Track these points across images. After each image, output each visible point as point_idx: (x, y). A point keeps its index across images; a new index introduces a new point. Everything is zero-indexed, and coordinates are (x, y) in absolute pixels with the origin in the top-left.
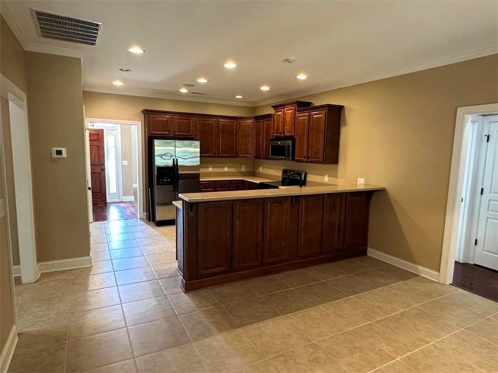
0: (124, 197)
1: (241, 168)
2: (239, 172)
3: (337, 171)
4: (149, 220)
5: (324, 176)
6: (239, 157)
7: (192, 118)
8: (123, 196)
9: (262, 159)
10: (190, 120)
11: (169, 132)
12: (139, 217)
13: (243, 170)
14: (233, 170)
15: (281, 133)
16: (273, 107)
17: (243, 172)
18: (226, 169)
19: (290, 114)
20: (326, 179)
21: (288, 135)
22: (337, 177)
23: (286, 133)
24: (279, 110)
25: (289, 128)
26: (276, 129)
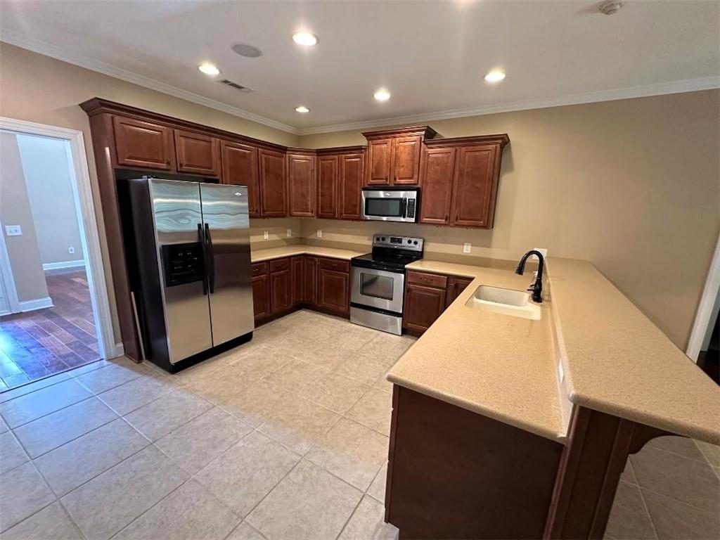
0: (21, 303)
1: (286, 233)
2: (284, 240)
3: (490, 237)
4: (140, 360)
5: (463, 245)
6: (291, 216)
7: (213, 139)
8: (20, 301)
9: (337, 219)
10: (211, 142)
11: (168, 163)
12: (104, 356)
13: (289, 236)
14: (275, 237)
15: (387, 179)
16: (364, 134)
17: (289, 239)
18: (266, 237)
19: (410, 148)
20: (467, 249)
21: (403, 181)
22: (489, 246)
23: (399, 179)
24: (379, 141)
25: (406, 171)
26: (374, 171)
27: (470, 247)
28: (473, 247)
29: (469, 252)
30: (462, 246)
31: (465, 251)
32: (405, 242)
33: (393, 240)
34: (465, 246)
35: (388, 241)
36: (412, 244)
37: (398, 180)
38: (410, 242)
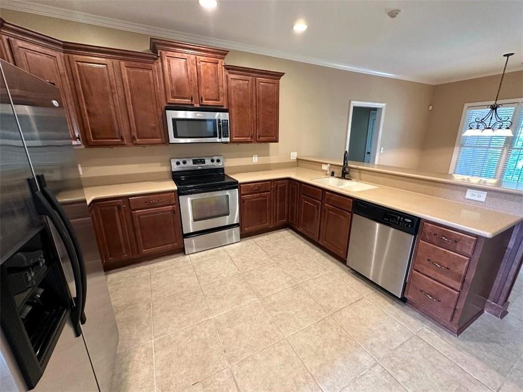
3: (268, 148)
19: (213, 69)
20: (255, 160)
21: (210, 103)
22: (268, 155)
23: (206, 100)
24: (177, 55)
25: (212, 92)
26: (174, 89)
27: (257, 158)
28: (260, 158)
29: (257, 161)
30: (251, 158)
31: (254, 161)
32: (208, 162)
33: (195, 162)
34: (254, 158)
35: (190, 163)
36: (215, 163)
37: (204, 101)
38: (212, 161)
